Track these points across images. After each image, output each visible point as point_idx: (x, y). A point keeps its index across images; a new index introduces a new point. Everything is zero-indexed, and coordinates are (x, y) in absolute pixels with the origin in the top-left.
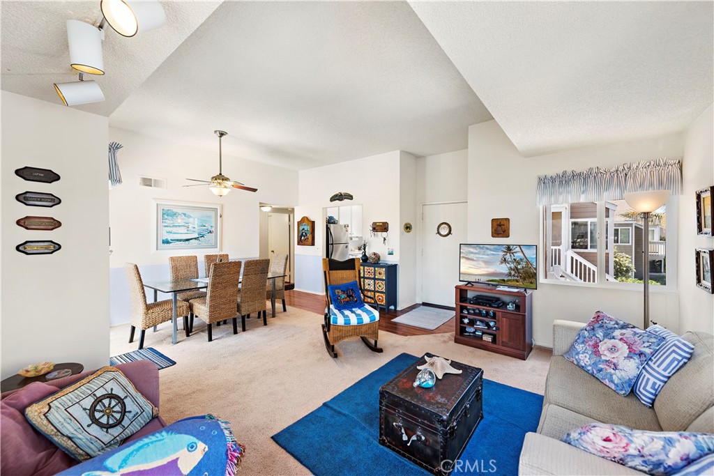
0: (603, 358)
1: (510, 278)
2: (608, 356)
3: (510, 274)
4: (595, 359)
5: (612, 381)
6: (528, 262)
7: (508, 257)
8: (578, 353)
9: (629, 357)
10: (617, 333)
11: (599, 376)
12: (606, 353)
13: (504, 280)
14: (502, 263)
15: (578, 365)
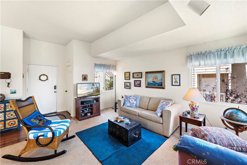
0: (131, 103)
1: (93, 93)
2: (132, 102)
3: (93, 92)
4: (130, 104)
5: (134, 106)
6: (98, 88)
7: (93, 87)
8: (127, 104)
9: (135, 101)
10: (131, 98)
11: (132, 106)
12: (131, 102)
13: (92, 94)
14: (91, 89)
15: (127, 106)
